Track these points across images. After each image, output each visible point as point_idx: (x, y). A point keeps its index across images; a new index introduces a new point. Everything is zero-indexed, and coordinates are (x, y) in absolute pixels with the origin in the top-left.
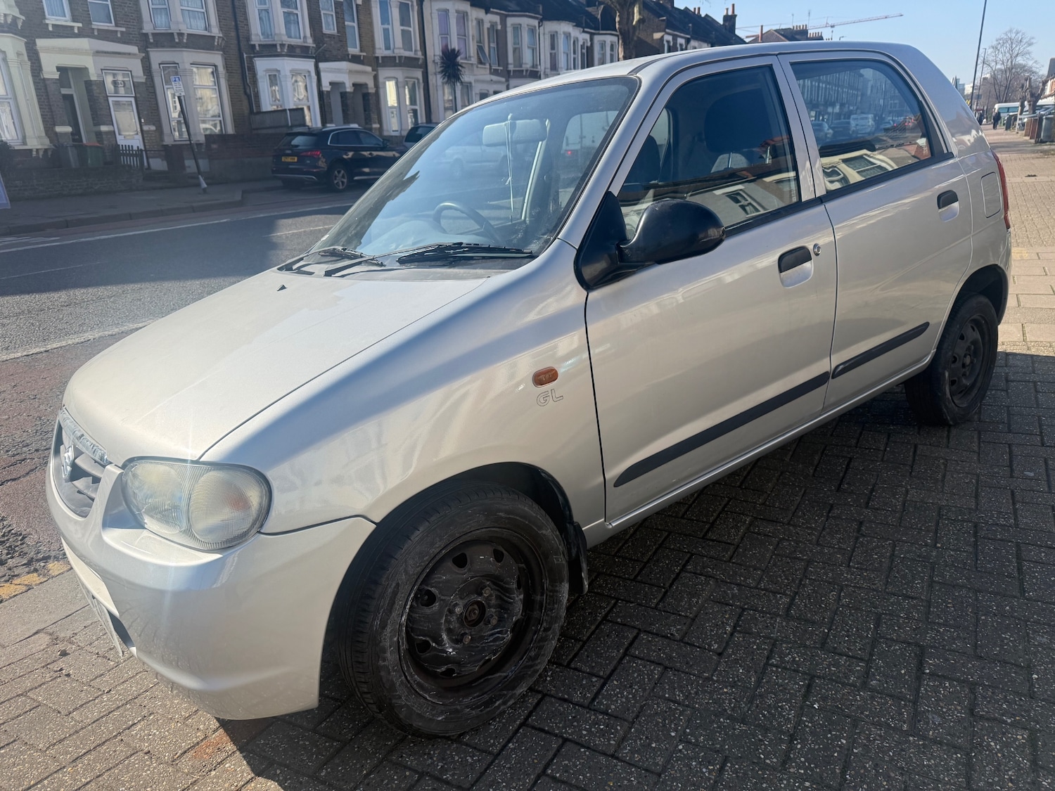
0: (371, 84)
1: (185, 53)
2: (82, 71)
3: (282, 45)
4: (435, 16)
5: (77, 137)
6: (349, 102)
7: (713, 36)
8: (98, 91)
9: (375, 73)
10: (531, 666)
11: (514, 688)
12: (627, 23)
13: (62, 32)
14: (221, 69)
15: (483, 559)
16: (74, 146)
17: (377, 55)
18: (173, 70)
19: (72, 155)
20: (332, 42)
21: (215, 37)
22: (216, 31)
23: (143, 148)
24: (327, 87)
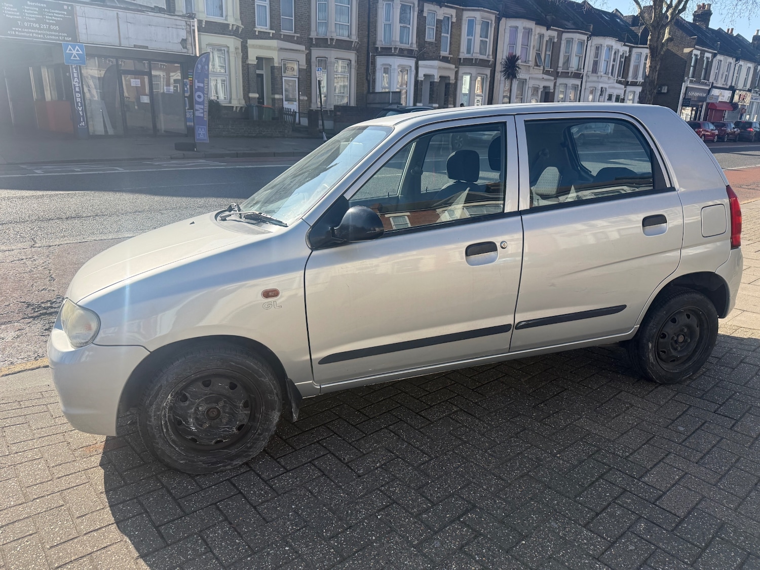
0: (452, 77)
1: (333, 51)
2: (270, 60)
3: (396, 48)
4: (508, 31)
5: (261, 101)
6: (435, 89)
7: (739, 52)
8: (277, 73)
9: (457, 69)
12: (657, 41)
13: (263, 36)
14: (353, 63)
15: (221, 386)
16: (257, 106)
17: (460, 57)
18: (323, 63)
19: (255, 112)
20: (430, 47)
21: (353, 42)
22: (354, 38)
23: (297, 111)
24: (422, 78)
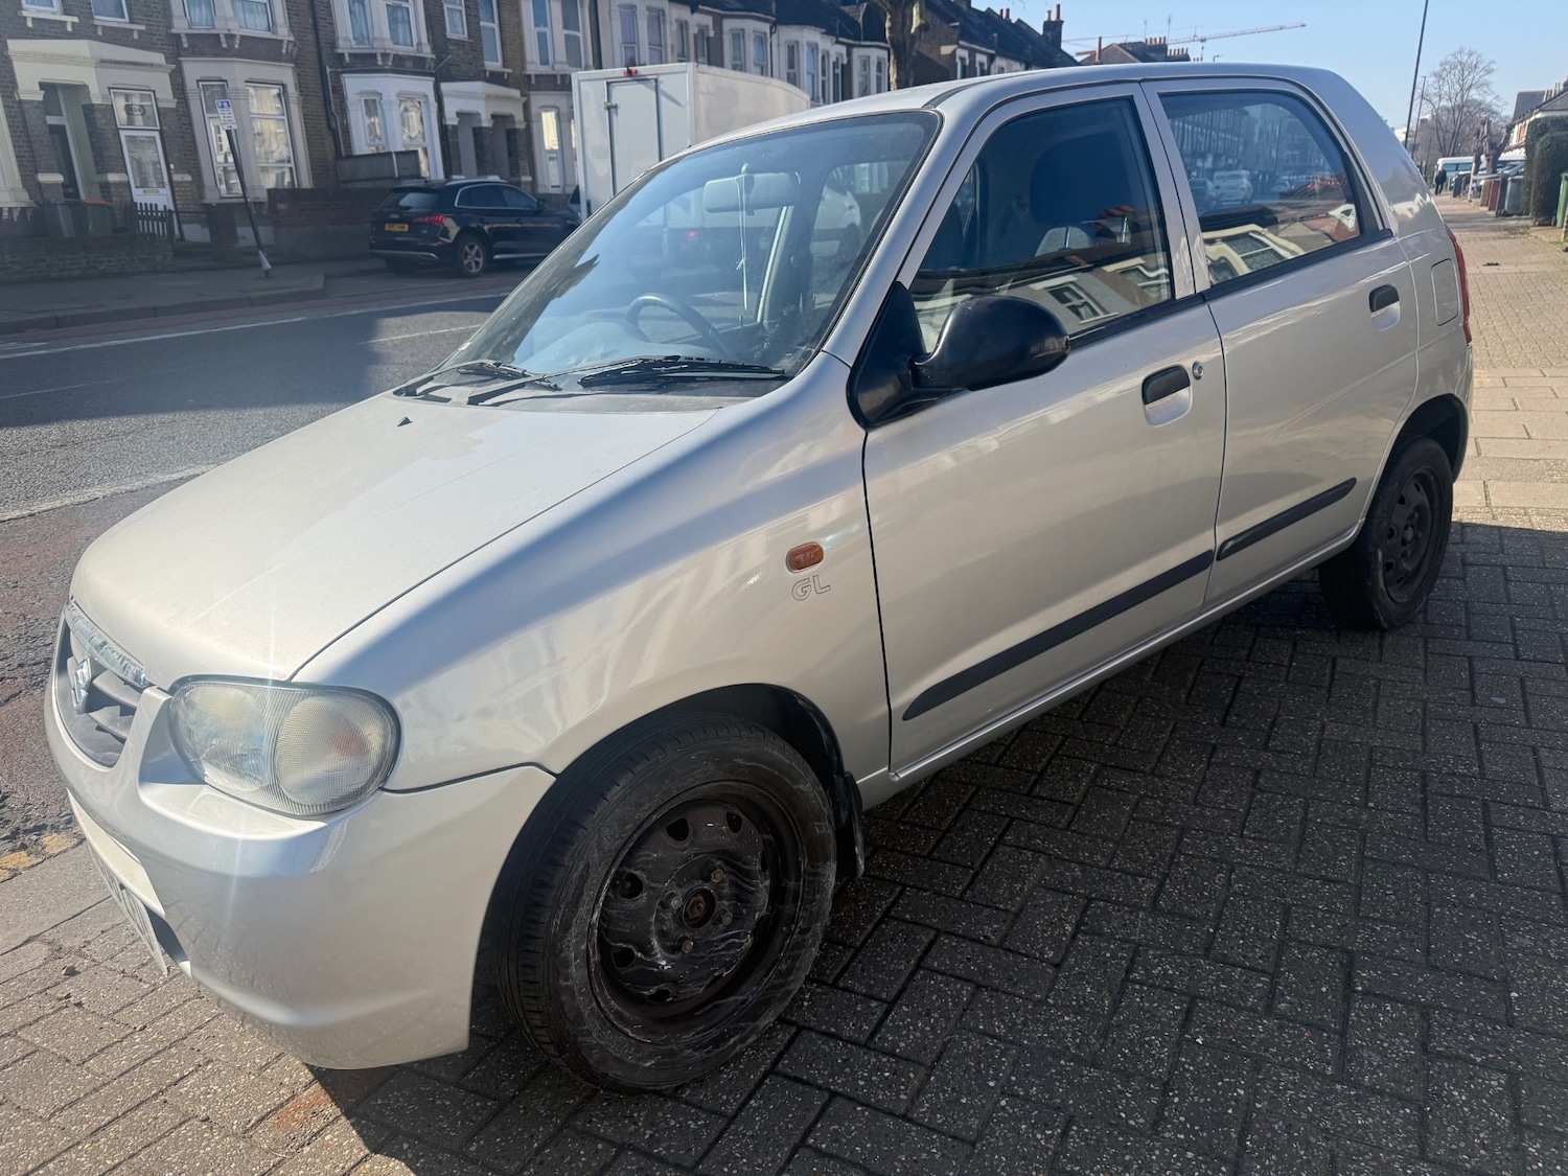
0: (519, 116)
1: (236, 65)
2: (77, 90)
3: (385, 56)
4: (616, 15)
5: (71, 190)
6: (486, 142)
7: (1029, 52)
8: (103, 121)
9: (525, 99)
10: (781, 986)
11: (755, 1018)
12: (902, 31)
13: (47, 30)
14: (292, 90)
15: (712, 828)
16: (66, 203)
17: (528, 73)
18: (219, 91)
19: (63, 217)
20: (461, 52)
21: (282, 41)
22: (283, 33)
23: (172, 208)
24: (451, 119)
